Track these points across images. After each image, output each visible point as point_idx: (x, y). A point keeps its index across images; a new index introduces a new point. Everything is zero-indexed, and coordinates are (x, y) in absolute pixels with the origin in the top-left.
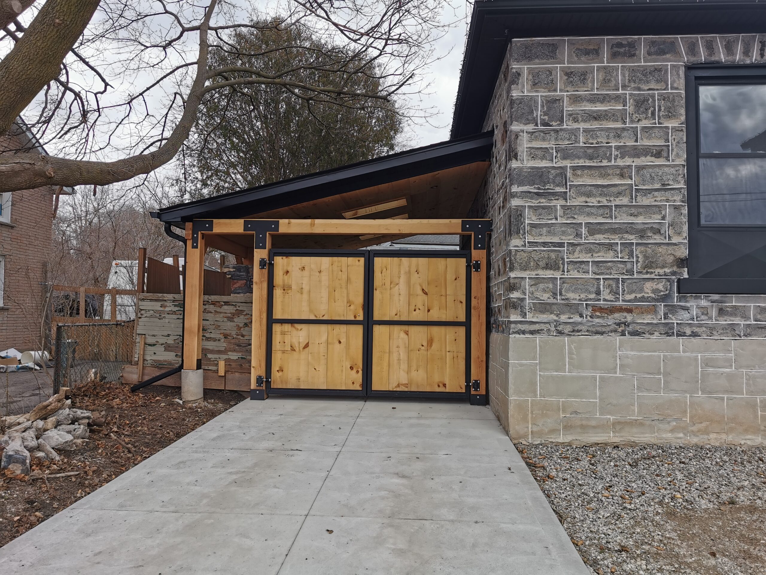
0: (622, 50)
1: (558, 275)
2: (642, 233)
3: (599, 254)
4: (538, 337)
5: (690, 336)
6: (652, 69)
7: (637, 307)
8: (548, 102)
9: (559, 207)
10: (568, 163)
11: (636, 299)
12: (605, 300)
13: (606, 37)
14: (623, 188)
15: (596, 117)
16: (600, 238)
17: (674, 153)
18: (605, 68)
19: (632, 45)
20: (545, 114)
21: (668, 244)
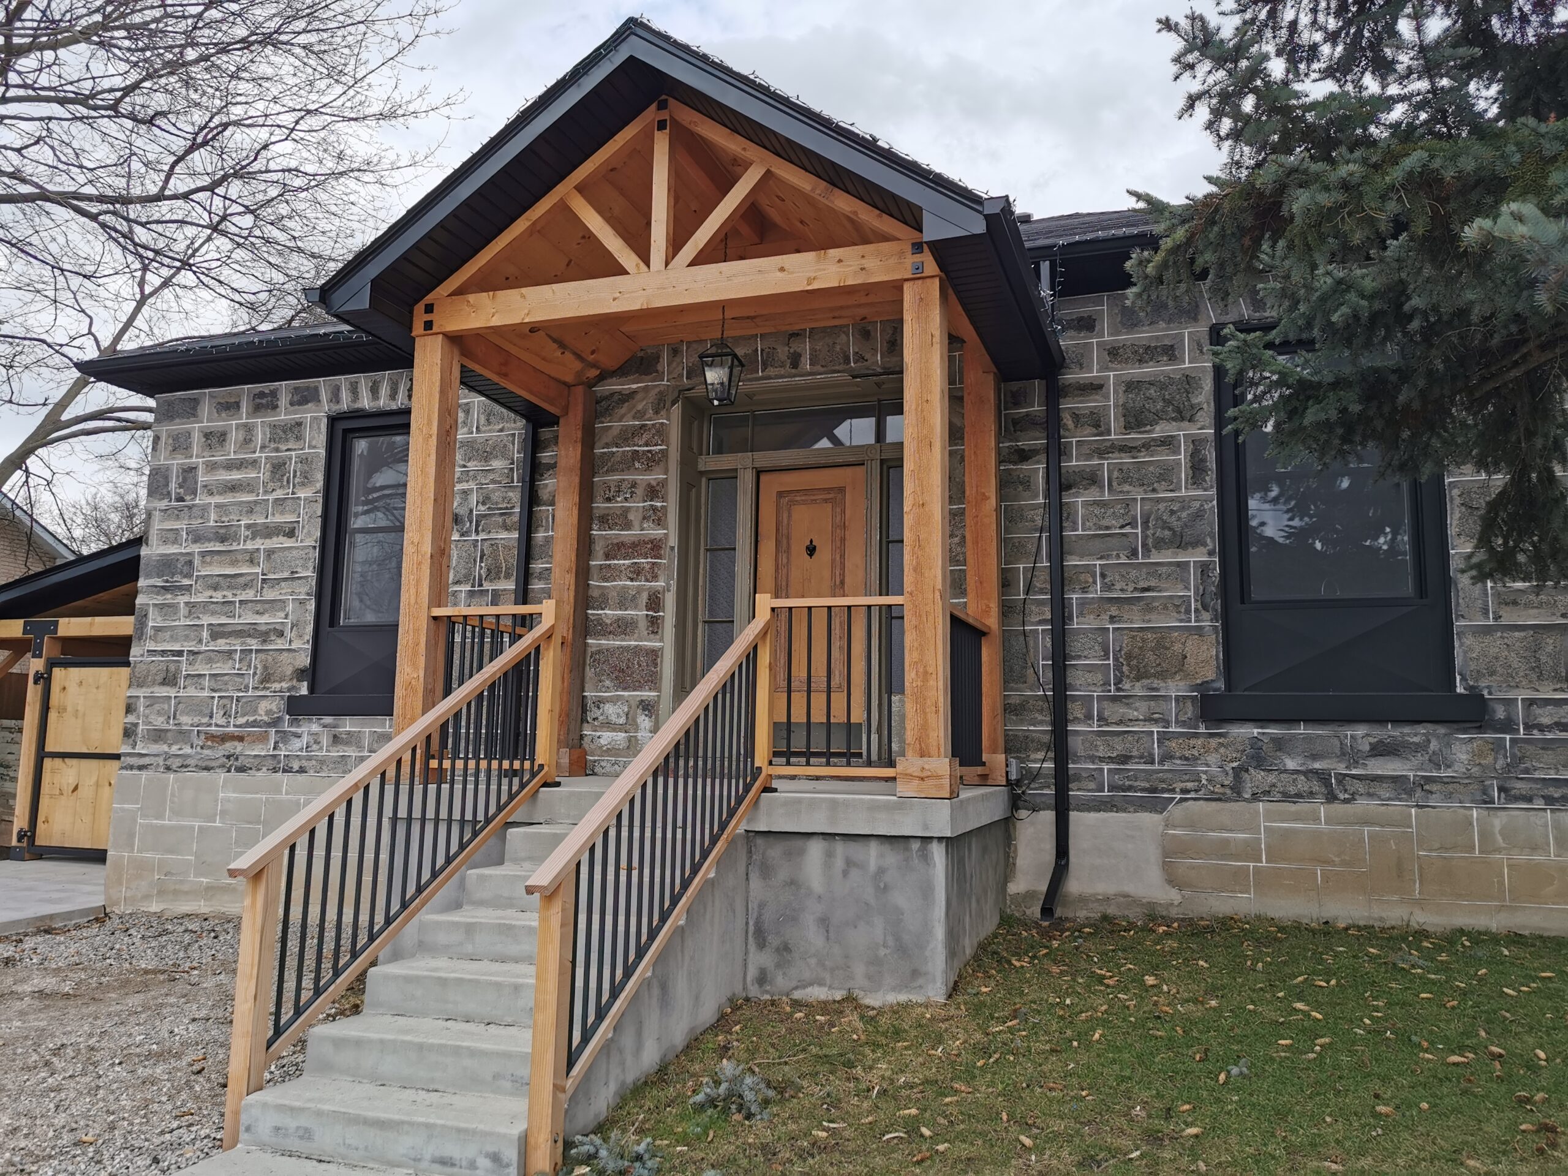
0: (264, 401)
1: (171, 692)
2: (264, 636)
3: (218, 665)
4: (144, 774)
5: (297, 772)
6: (293, 423)
7: (249, 734)
8: (184, 471)
9: (182, 605)
10: (196, 548)
11: (248, 724)
12: (217, 725)
13: (246, 387)
14: (249, 578)
15: (233, 488)
16: (222, 644)
17: (305, 531)
18: (245, 425)
19: (274, 394)
20: (181, 487)
21: (289, 650)
